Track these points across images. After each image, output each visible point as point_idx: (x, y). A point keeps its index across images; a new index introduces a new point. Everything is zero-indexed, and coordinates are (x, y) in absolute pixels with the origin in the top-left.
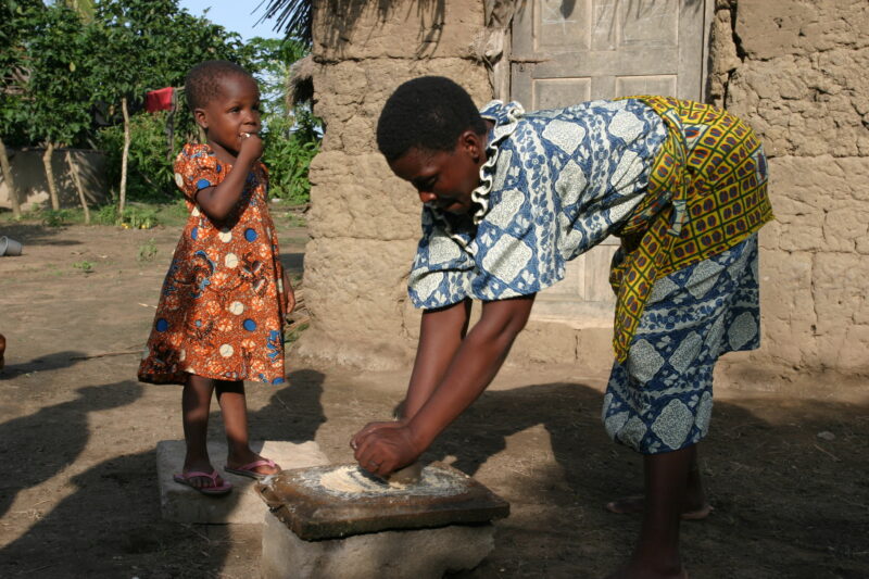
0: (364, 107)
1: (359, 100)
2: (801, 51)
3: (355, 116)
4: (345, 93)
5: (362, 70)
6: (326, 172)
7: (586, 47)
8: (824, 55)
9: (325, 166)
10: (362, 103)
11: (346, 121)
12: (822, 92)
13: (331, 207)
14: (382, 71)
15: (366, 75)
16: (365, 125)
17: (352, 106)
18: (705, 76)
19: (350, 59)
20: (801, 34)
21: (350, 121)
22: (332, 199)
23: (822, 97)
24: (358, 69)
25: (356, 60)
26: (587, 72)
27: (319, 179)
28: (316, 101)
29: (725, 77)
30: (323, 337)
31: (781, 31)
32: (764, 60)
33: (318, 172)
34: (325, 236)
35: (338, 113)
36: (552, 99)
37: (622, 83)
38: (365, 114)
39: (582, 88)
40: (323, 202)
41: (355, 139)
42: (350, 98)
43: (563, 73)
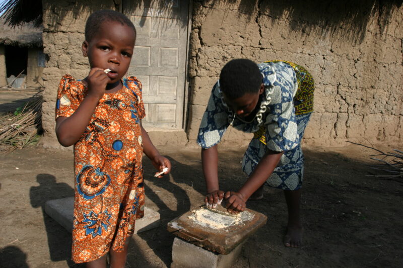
0: (67, 51)
1: (66, 48)
2: (220, 45)
3: (63, 54)
4: (59, 45)
5: (67, 36)
6: (51, 75)
7: (148, 36)
8: (226, 47)
9: (51, 73)
10: (66, 49)
11: (59, 56)
12: (225, 58)
13: (54, 89)
14: (76, 38)
15: (69, 39)
16: (68, 58)
17: (62, 50)
18: (188, 49)
19: (61, 32)
20: (220, 40)
21: (61, 56)
22: (55, 86)
23: (225, 59)
24: (65, 36)
25: (64, 32)
26: (149, 45)
27: (48, 78)
28: (45, 47)
29: (197, 51)
30: (54, 140)
31: (214, 38)
32: (209, 46)
33: (48, 75)
34: (52, 101)
35: (56, 52)
36: (137, 53)
37: (161, 50)
38: (68, 53)
39: (147, 50)
40: (51, 87)
41: (64, 63)
42: (61, 47)
43: (141, 44)
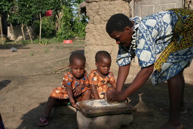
0: (98, 13)
1: (97, 12)
3: (96, 16)
4: (94, 10)
5: (98, 4)
6: (89, 29)
9: (89, 28)
10: (98, 12)
11: (94, 17)
13: (91, 38)
14: (103, 4)
15: (99, 5)
16: (99, 18)
17: (95, 13)
18: (183, 3)
19: (95, 1)
21: (95, 17)
22: (91, 36)
24: (97, 4)
25: (96, 2)
26: (154, 3)
27: (88, 31)
28: (87, 12)
29: (188, 3)
30: (89, 70)
33: (87, 29)
34: (89, 45)
35: (92, 15)
36: (145, 10)
37: (162, 5)
38: (99, 15)
39: (152, 7)
40: (89, 37)
41: (96, 21)
42: (95, 11)
43: (147, 3)
